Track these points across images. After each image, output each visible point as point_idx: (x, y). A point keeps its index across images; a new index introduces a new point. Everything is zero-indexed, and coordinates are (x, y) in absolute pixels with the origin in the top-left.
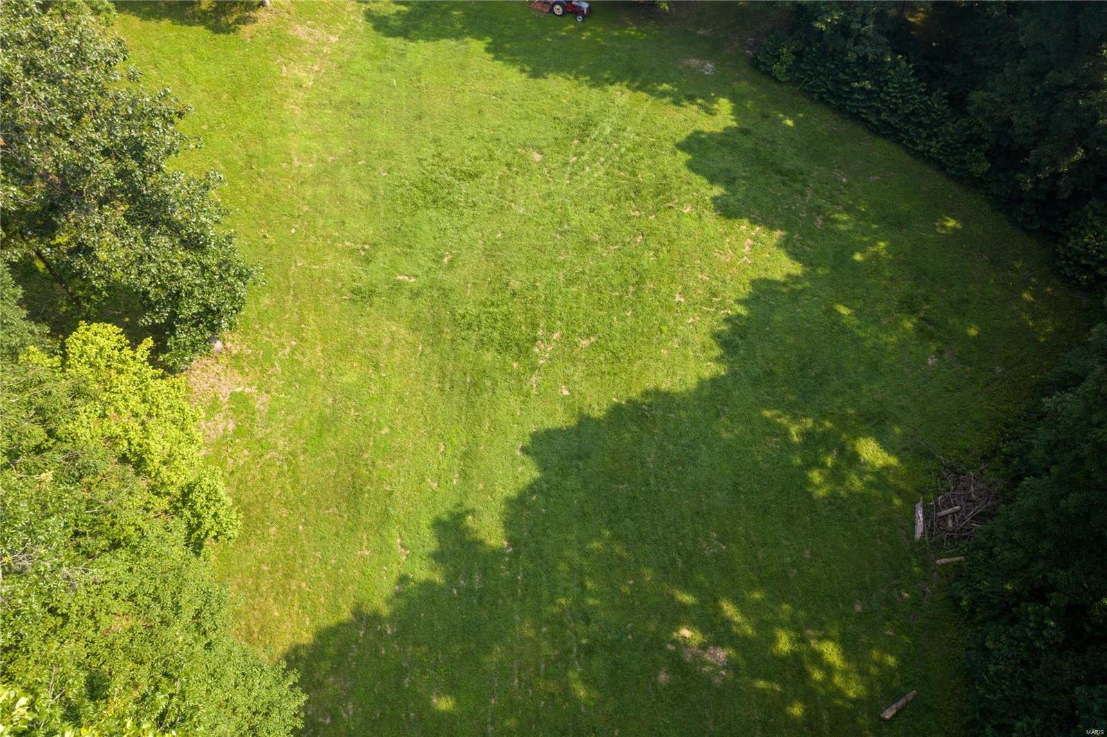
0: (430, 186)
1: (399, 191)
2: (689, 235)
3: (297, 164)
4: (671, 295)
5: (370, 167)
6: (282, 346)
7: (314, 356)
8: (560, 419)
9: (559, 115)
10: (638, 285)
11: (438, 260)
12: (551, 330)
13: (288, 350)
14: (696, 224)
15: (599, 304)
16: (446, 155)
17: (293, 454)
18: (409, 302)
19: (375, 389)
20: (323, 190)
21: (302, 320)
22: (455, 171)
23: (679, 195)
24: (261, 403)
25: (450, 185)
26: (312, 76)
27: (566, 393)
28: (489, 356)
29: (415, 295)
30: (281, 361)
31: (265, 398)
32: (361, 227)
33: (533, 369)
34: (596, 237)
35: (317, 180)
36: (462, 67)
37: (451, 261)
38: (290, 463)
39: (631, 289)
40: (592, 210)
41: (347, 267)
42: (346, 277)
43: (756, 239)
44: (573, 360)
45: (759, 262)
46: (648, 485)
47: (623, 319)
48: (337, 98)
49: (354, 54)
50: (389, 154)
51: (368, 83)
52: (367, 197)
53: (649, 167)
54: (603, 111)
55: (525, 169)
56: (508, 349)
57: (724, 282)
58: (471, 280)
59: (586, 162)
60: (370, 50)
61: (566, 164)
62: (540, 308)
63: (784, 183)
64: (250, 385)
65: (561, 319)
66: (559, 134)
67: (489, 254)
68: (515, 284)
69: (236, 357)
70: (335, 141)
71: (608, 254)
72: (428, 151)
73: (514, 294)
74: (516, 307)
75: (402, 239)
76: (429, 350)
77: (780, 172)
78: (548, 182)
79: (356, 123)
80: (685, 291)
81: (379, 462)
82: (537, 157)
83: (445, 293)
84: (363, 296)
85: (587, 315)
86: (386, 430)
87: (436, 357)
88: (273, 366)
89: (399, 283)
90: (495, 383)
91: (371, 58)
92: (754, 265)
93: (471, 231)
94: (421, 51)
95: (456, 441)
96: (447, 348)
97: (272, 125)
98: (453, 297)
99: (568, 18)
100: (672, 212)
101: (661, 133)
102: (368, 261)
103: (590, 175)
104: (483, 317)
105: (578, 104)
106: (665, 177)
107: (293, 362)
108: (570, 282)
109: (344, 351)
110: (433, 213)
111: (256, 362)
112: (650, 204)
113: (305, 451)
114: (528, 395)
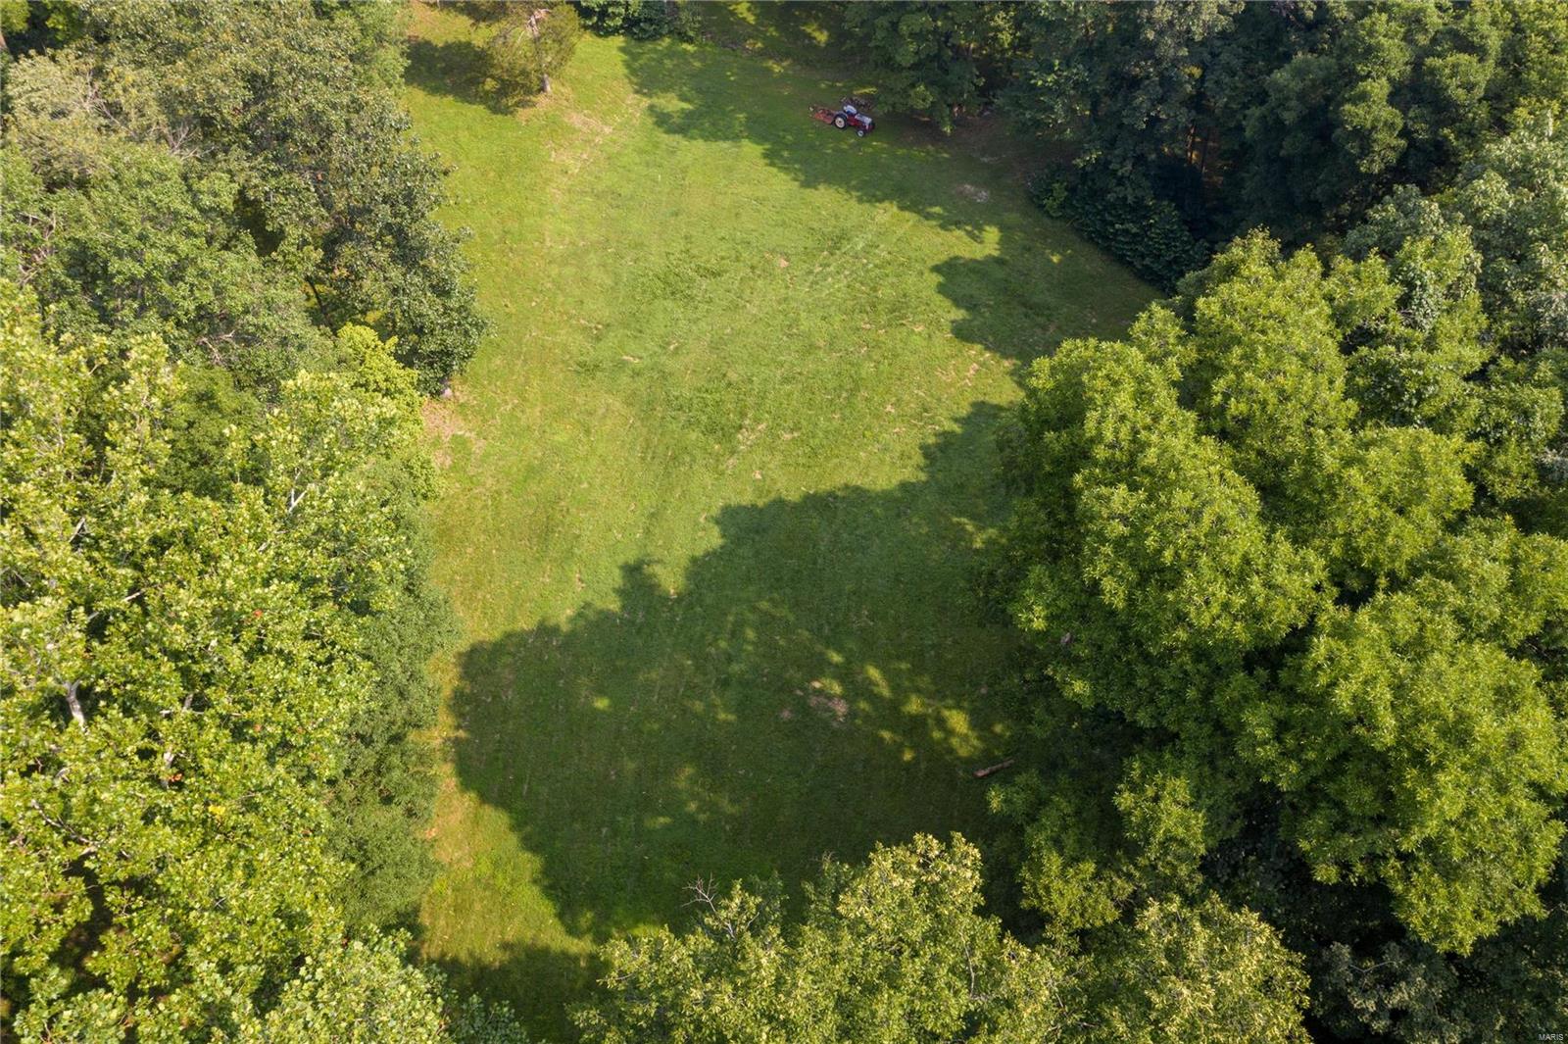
0: (672, 279)
1: (642, 280)
2: (914, 352)
3: (548, 244)
4: (883, 404)
5: (619, 256)
6: (506, 402)
7: (533, 414)
8: (747, 498)
9: (816, 225)
10: (853, 392)
11: (664, 346)
12: (757, 421)
13: (509, 407)
14: (925, 343)
15: (810, 405)
16: (695, 251)
17: (499, 493)
18: (629, 380)
19: (582, 450)
20: (569, 271)
21: (527, 383)
22: (699, 267)
23: (914, 314)
24: (478, 447)
25: (692, 280)
26: (579, 165)
28: (693, 435)
29: (636, 374)
30: (502, 415)
31: (482, 443)
32: (599, 309)
33: (733, 453)
34: (822, 343)
35: (564, 261)
36: (730, 170)
37: (677, 348)
38: (494, 499)
39: (844, 395)
40: (824, 318)
41: (578, 343)
42: (574, 349)
43: (982, 365)
44: (772, 449)
45: (980, 386)
46: (815, 563)
47: (830, 420)
48: (600, 188)
49: (625, 146)
50: (639, 245)
51: (633, 176)
52: (609, 282)
53: (892, 285)
54: (861, 227)
55: (768, 274)
56: (713, 431)
57: (939, 400)
58: (692, 367)
59: (829, 274)
60: (642, 145)
61: (810, 272)
62: (750, 401)
63: (1026, 316)
64: (470, 431)
65: (769, 413)
66: (810, 244)
67: (714, 347)
68: (733, 376)
69: (461, 405)
70: (590, 227)
71: (831, 360)
72: (678, 246)
73: (730, 384)
74: (729, 397)
75: (635, 324)
76: (638, 424)
77: (1024, 305)
78: (787, 287)
79: (613, 213)
80: (897, 404)
81: (573, 510)
82: (784, 263)
83: (664, 376)
84: (589, 369)
85: (796, 412)
86: (585, 485)
87: (645, 431)
88: (494, 418)
89: (624, 363)
90: (694, 460)
91: (641, 152)
92: (975, 388)
93: (702, 324)
94: (694, 150)
95: (646, 503)
96: (656, 424)
97: (532, 205)
98: (671, 380)
99: (850, 131)
100: (904, 329)
101: (913, 255)
102: (598, 339)
103: (832, 286)
104: (695, 401)
105: (837, 217)
106: (905, 296)
107: (512, 416)
108: (786, 380)
109: (560, 414)
110: (669, 304)
111: (479, 412)
112: (883, 319)
113: (509, 491)
114: (722, 474)
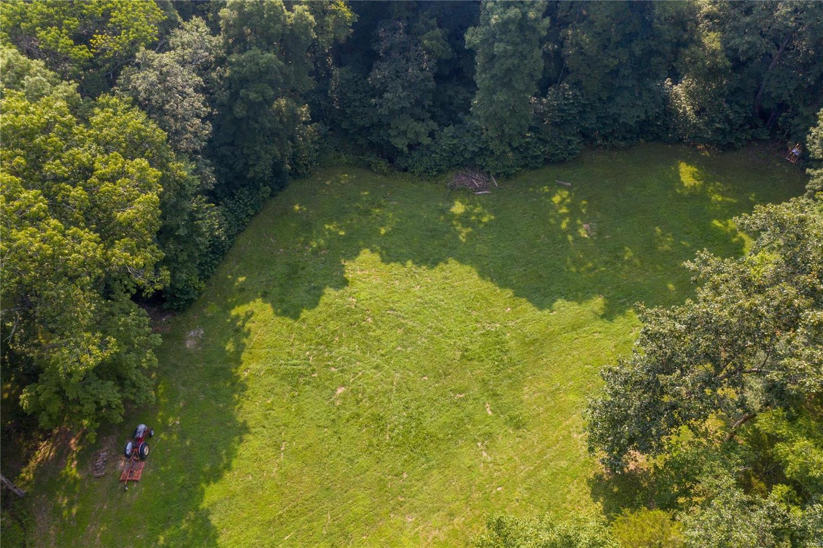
27: (509, 309)
43: (355, 270)
45: (371, 266)
63: (303, 269)
89: (494, 411)
92: (374, 267)
